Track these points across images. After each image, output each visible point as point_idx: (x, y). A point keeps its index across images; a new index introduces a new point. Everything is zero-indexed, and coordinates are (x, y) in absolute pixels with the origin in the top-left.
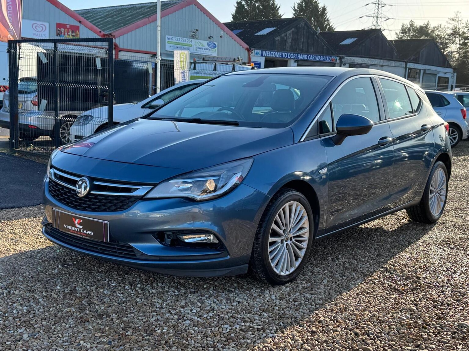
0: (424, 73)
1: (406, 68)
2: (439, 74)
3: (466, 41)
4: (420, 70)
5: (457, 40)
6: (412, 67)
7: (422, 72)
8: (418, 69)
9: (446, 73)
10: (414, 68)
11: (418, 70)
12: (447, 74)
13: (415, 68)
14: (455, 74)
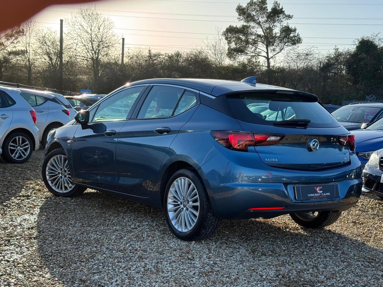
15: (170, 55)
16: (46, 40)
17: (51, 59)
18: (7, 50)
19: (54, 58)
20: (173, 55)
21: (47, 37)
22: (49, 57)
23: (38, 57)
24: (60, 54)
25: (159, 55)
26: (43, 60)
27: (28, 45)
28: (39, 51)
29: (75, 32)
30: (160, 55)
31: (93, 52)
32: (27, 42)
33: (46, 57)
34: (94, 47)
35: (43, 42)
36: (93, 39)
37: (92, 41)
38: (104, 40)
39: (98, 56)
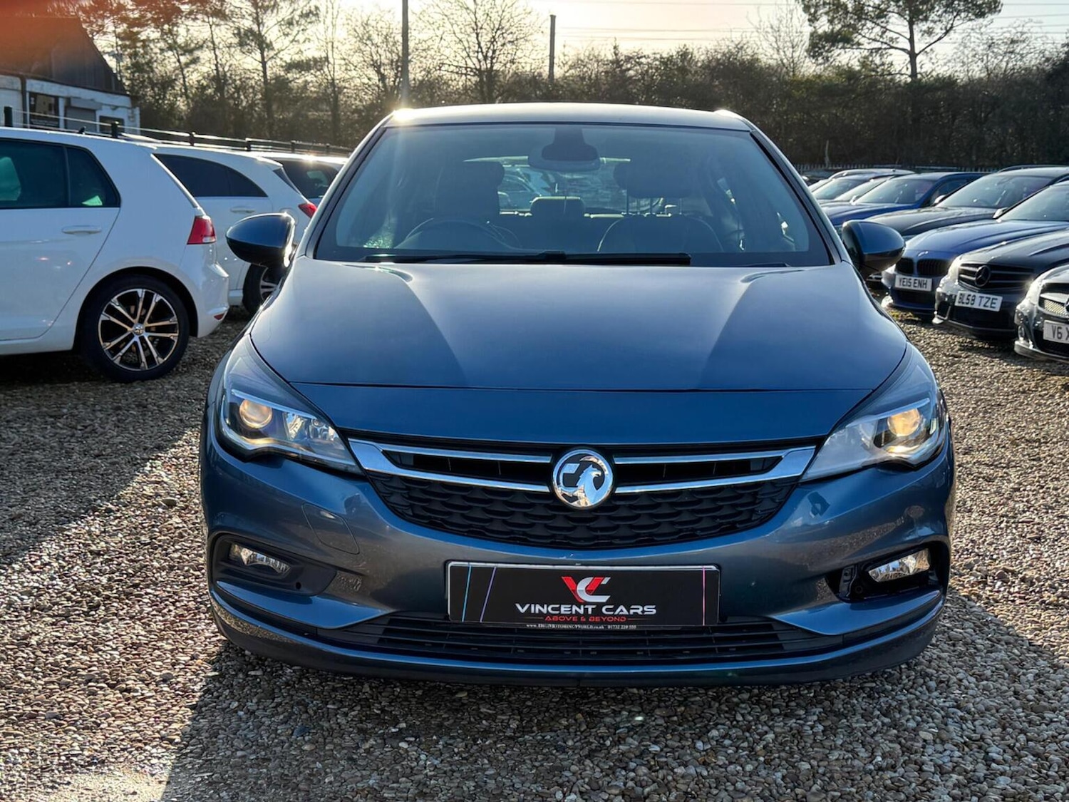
0: (68, 107)
1: (23, 92)
2: (101, 109)
3: (136, 29)
4: (57, 98)
5: (110, 27)
6: (37, 91)
7: (62, 104)
8: (51, 96)
9: (115, 108)
10: (42, 92)
11: (53, 100)
12: (120, 109)
13: (45, 92)
14: (137, 111)
15: (665, 55)
16: (371, 32)
17: (383, 78)
18: (281, 59)
19: (389, 72)
20: (672, 56)
21: (374, 23)
22: (378, 72)
23: (354, 73)
24: (402, 63)
25: (639, 58)
26: (366, 81)
27: (330, 44)
28: (356, 59)
29: (438, 10)
30: (641, 57)
31: (480, 56)
32: (328, 40)
33: (372, 73)
34: (482, 44)
35: (365, 39)
36: (479, 25)
37: (477, 30)
38: (505, 24)
39: (492, 67)
